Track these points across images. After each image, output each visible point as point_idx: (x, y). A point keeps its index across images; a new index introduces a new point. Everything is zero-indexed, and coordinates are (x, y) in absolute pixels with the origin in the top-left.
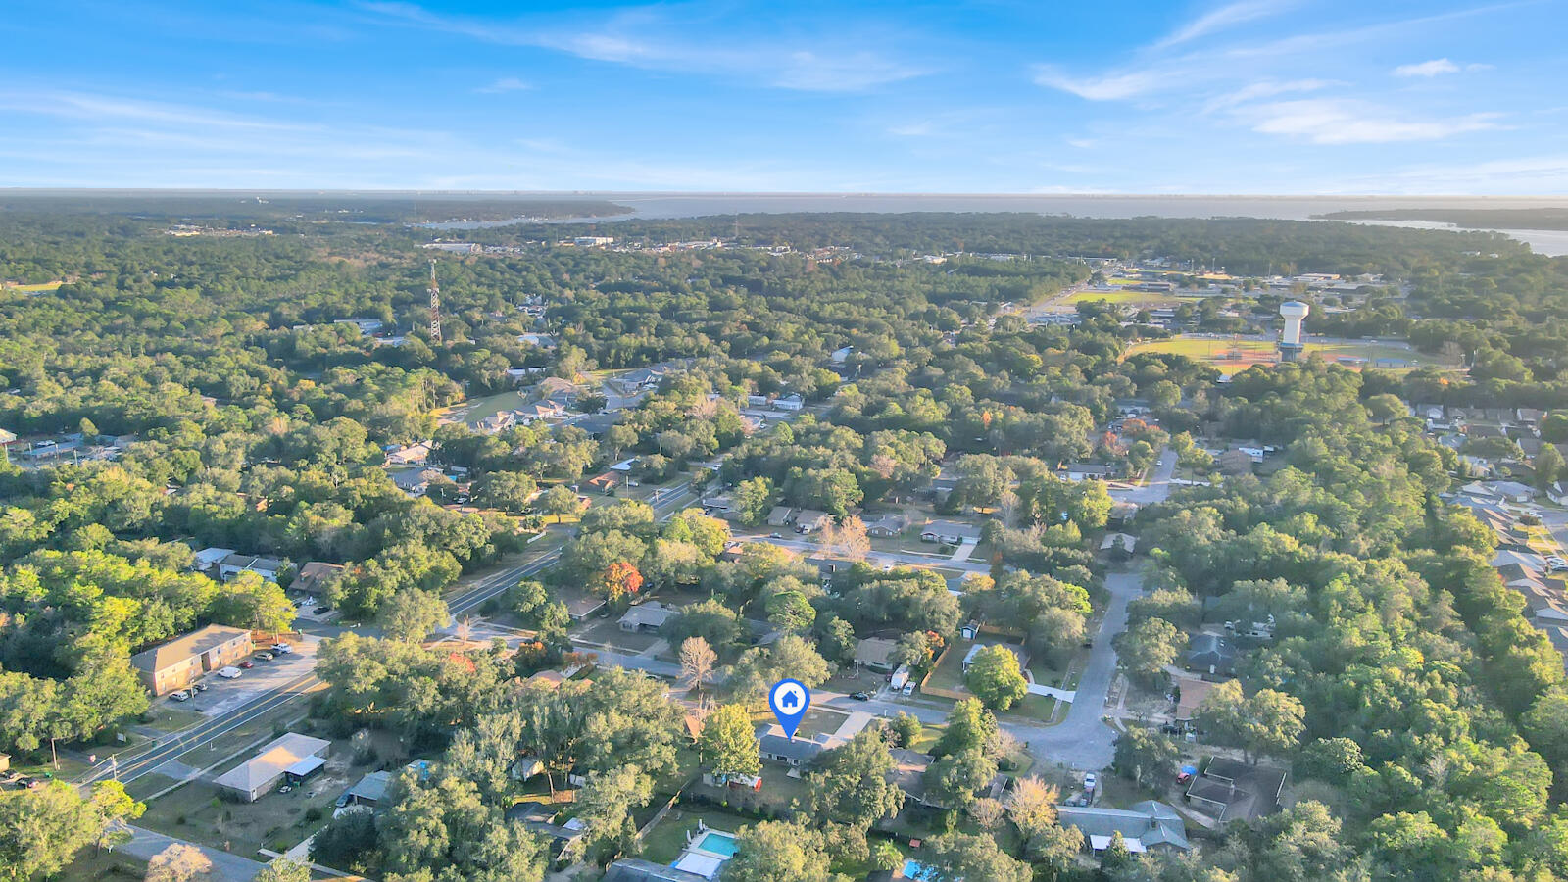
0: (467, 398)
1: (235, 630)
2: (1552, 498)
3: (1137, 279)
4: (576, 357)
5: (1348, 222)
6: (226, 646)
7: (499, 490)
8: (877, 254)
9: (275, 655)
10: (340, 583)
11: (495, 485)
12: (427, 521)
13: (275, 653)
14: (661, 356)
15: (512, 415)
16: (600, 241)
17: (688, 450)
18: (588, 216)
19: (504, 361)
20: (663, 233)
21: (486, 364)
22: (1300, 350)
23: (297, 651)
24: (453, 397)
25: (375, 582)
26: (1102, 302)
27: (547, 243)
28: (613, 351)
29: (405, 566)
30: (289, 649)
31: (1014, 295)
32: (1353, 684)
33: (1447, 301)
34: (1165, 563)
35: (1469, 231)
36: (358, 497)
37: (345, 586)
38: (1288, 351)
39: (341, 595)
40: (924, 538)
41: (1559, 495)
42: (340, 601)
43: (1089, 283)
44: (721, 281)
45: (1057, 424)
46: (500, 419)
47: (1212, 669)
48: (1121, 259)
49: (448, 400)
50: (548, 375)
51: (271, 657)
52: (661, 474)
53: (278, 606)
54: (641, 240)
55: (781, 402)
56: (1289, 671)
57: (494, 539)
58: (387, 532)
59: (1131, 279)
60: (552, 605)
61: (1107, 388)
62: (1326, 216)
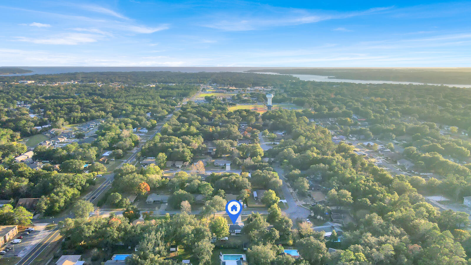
0: (22, 138)
1: (12, 226)
2: (350, 138)
3: (213, 90)
4: (61, 121)
5: (255, 73)
6: (11, 232)
7: (74, 166)
8: (133, 85)
9: (29, 232)
10: (44, 203)
11: (72, 165)
12: (64, 178)
13: (29, 231)
14: (89, 119)
15: (51, 142)
16: (29, 82)
17: (128, 147)
18: (15, 73)
19: (32, 124)
20: (52, 79)
21: (26, 125)
22: (272, 107)
23: (36, 229)
24: (17, 138)
25: (57, 201)
26: (212, 96)
27: (8, 83)
28: (72, 118)
29: (65, 194)
30: (33, 229)
31: (185, 95)
32: (355, 186)
33: (295, 93)
34: (288, 164)
35: (284, 75)
36: (28, 174)
37: (46, 204)
38: (269, 107)
39: (45, 207)
40: (215, 165)
41: (352, 138)
42: (45, 210)
43: (202, 91)
44: (88, 94)
45: (231, 130)
46: (48, 144)
47: (313, 189)
48: (205, 84)
49: (15, 139)
50: (52, 127)
51: (28, 233)
52: (122, 155)
53: (26, 215)
54: (45, 82)
55: (141, 130)
56: (338, 185)
57: (87, 182)
58: (50, 184)
59: (211, 89)
60: (125, 199)
61: (236, 119)
62: (248, 71)
